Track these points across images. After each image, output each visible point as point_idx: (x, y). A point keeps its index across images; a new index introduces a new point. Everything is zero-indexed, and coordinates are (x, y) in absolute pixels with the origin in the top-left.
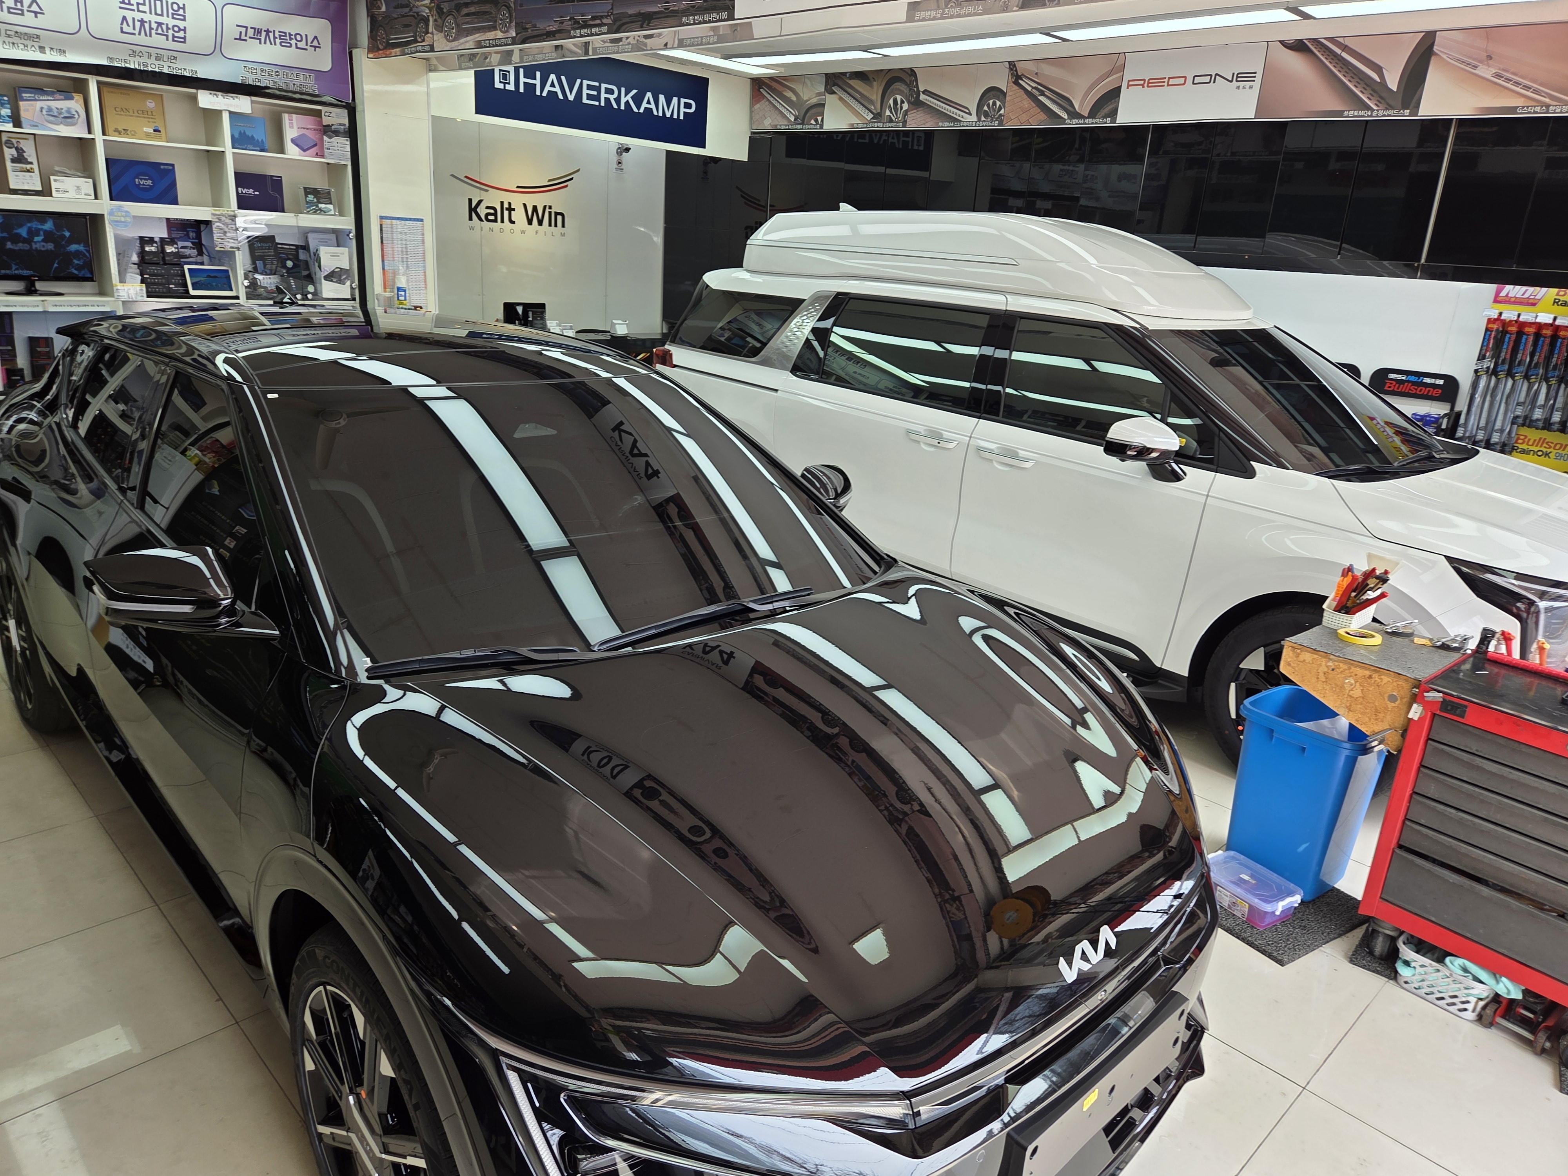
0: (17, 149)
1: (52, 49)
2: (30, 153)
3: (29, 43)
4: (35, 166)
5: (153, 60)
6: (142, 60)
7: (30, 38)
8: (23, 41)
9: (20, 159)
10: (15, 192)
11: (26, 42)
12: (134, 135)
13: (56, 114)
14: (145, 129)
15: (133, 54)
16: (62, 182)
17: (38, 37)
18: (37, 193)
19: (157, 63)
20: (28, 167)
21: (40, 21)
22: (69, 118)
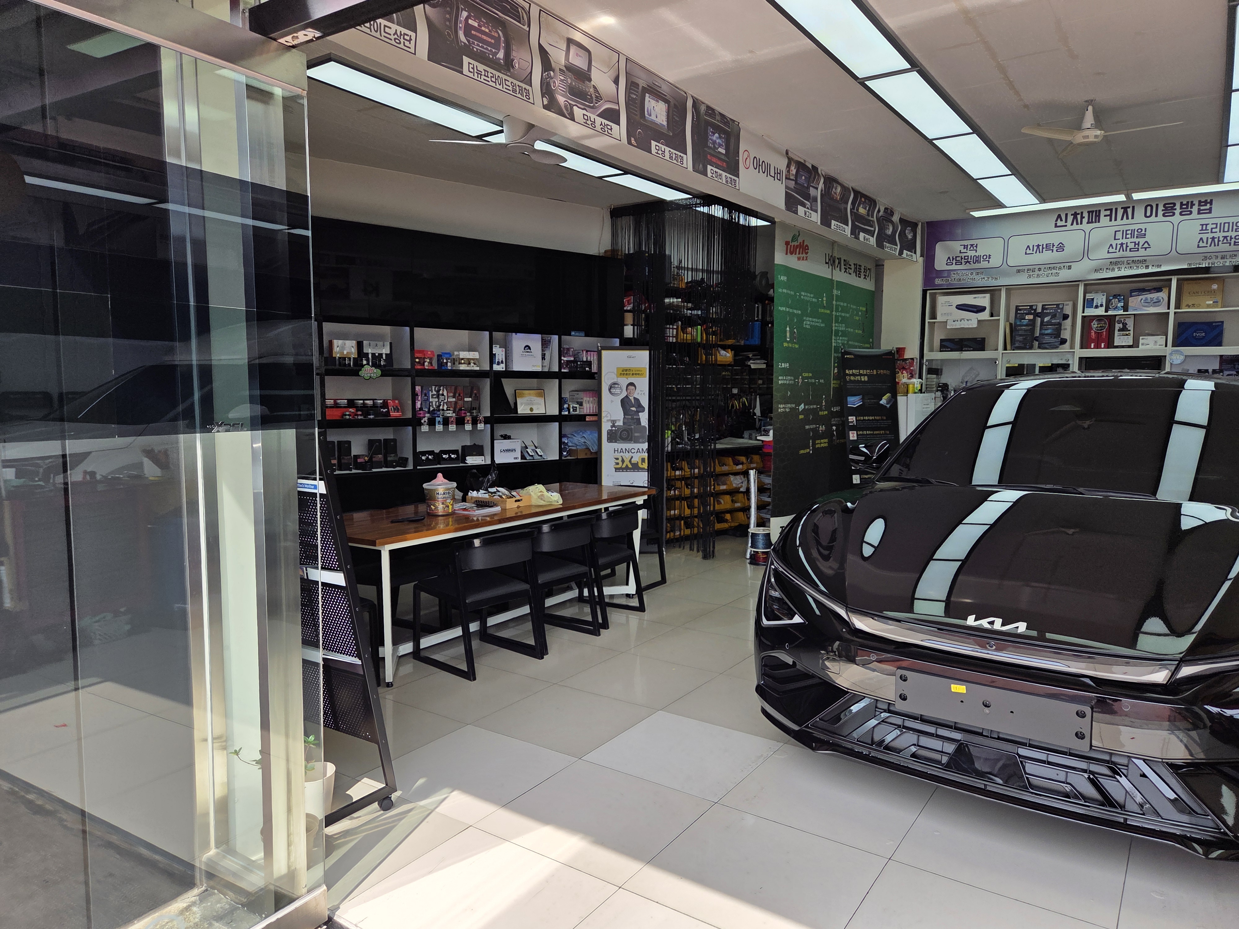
0: (1123, 324)
1: (1153, 266)
2: (1130, 326)
3: (1140, 265)
4: (1132, 332)
5: (1219, 260)
6: (1210, 261)
7: (1143, 262)
8: (1136, 265)
9: (1124, 329)
10: (1117, 347)
11: (1138, 265)
12: (1199, 307)
13: (1149, 301)
14: (1207, 302)
15: (1205, 258)
16: (1147, 339)
17: (1145, 261)
18: (1129, 347)
19: (1222, 261)
20: (1127, 333)
21: (1149, 252)
22: (1157, 303)
